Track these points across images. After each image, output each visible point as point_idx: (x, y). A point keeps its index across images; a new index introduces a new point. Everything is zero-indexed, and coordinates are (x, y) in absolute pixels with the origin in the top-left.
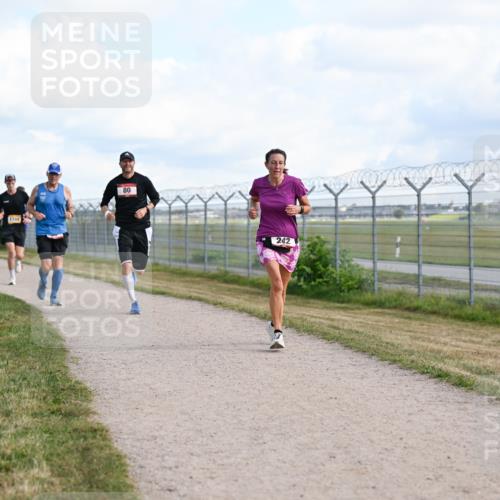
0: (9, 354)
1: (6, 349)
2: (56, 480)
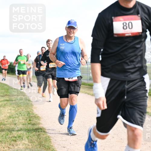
0: (16, 106)
1: (15, 104)
2: (30, 144)
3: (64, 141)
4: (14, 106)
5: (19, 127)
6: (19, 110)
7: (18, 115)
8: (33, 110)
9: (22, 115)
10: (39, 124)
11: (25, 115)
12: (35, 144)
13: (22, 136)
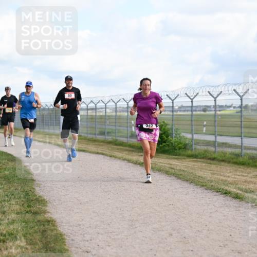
0: (5, 182)
1: (3, 179)
2: (29, 247)
3: (88, 241)
4: (2, 181)
5: (10, 217)
6: (10, 188)
7: (8, 197)
8: (34, 189)
9: (16, 197)
10: (45, 212)
11: (20, 198)
12: (37, 247)
13: (15, 232)
